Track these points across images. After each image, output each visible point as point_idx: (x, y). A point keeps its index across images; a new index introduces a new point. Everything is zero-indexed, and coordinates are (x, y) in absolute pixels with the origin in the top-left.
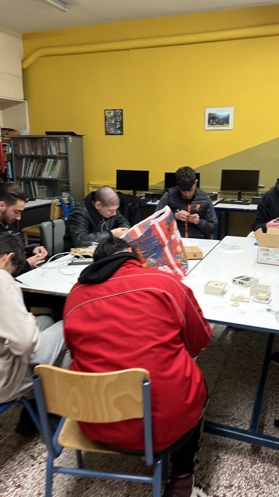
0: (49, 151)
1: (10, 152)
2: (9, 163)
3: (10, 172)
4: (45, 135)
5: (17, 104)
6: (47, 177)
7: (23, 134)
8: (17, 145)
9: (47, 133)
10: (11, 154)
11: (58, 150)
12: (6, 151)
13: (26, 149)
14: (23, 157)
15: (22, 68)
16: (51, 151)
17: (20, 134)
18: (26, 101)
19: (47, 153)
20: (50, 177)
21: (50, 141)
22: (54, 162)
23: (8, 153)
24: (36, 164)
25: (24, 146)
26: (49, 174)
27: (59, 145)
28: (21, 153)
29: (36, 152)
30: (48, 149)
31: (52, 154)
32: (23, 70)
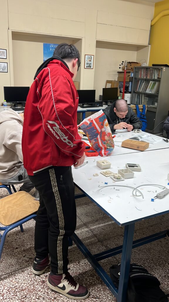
0: (153, 77)
1: (132, 76)
2: (130, 82)
3: (130, 88)
4: (152, 66)
5: (145, 47)
6: (148, 92)
7: (144, 66)
8: (137, 72)
9: (153, 65)
10: (133, 78)
11: (158, 76)
12: (130, 76)
13: (142, 75)
14: (139, 79)
15: (151, 25)
16: (154, 77)
17: (142, 66)
18: (150, 45)
19: (152, 78)
20: (150, 92)
21: (155, 70)
22: (154, 83)
23: (131, 77)
24: (146, 84)
25: (141, 73)
26: (150, 91)
27: (159, 73)
28: (139, 77)
29: (146, 77)
30: (153, 75)
31: (154, 78)
32: (151, 26)
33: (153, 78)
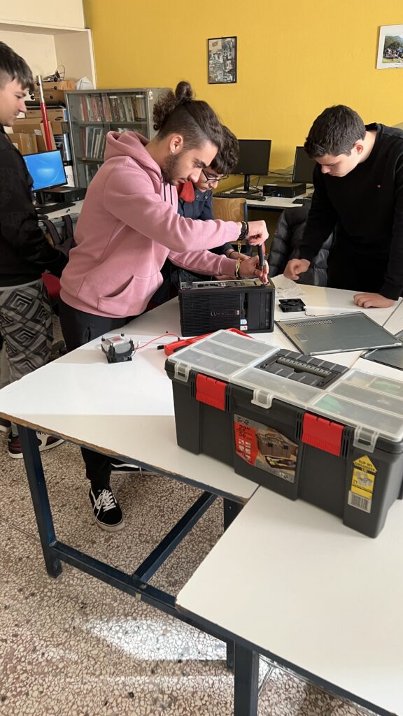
0: (122, 116)
2: (65, 136)
3: (67, 152)
10: (68, 123)
13: (89, 113)
14: (85, 125)
16: (125, 117)
18: (89, 30)
21: (123, 98)
25: (87, 109)
27: (135, 106)
28: (83, 119)
29: (104, 118)
30: (121, 112)
31: (127, 121)
33: (122, 120)
